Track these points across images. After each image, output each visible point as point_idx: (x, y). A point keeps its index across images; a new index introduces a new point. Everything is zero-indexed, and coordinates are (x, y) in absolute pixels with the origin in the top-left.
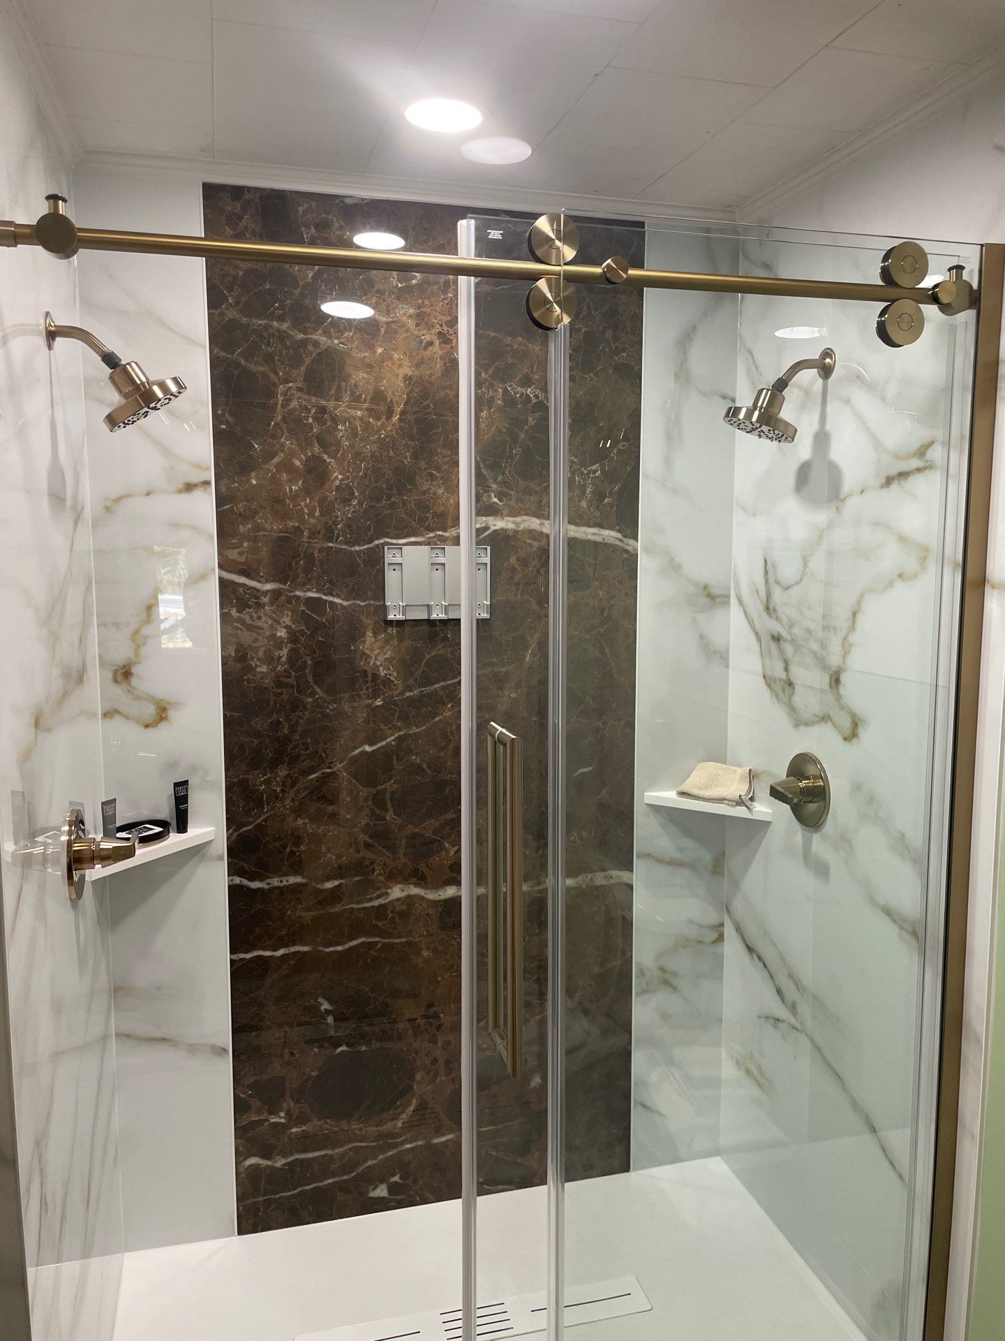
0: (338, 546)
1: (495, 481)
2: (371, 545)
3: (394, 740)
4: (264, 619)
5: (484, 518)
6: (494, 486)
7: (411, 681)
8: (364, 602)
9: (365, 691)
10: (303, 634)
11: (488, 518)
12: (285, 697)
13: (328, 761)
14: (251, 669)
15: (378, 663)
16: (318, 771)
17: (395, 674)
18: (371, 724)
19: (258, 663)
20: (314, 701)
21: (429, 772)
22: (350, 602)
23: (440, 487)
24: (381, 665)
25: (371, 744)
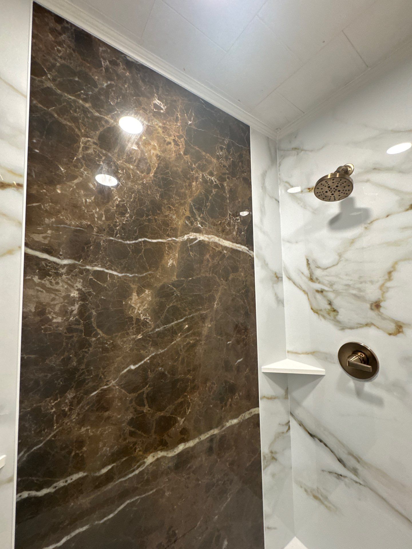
0: (116, 240)
1: (199, 216)
2: (137, 241)
3: (148, 360)
4: (61, 284)
5: (195, 234)
6: (199, 219)
7: (159, 322)
8: (132, 274)
9: (131, 330)
10: (90, 294)
11: (197, 234)
12: (75, 339)
13: (105, 380)
14: (49, 321)
15: (140, 312)
16: (98, 389)
17: (150, 318)
18: (135, 352)
19: (54, 316)
20: (97, 340)
21: (169, 376)
22: (123, 274)
23: (174, 215)
24: (141, 313)
25: (134, 365)
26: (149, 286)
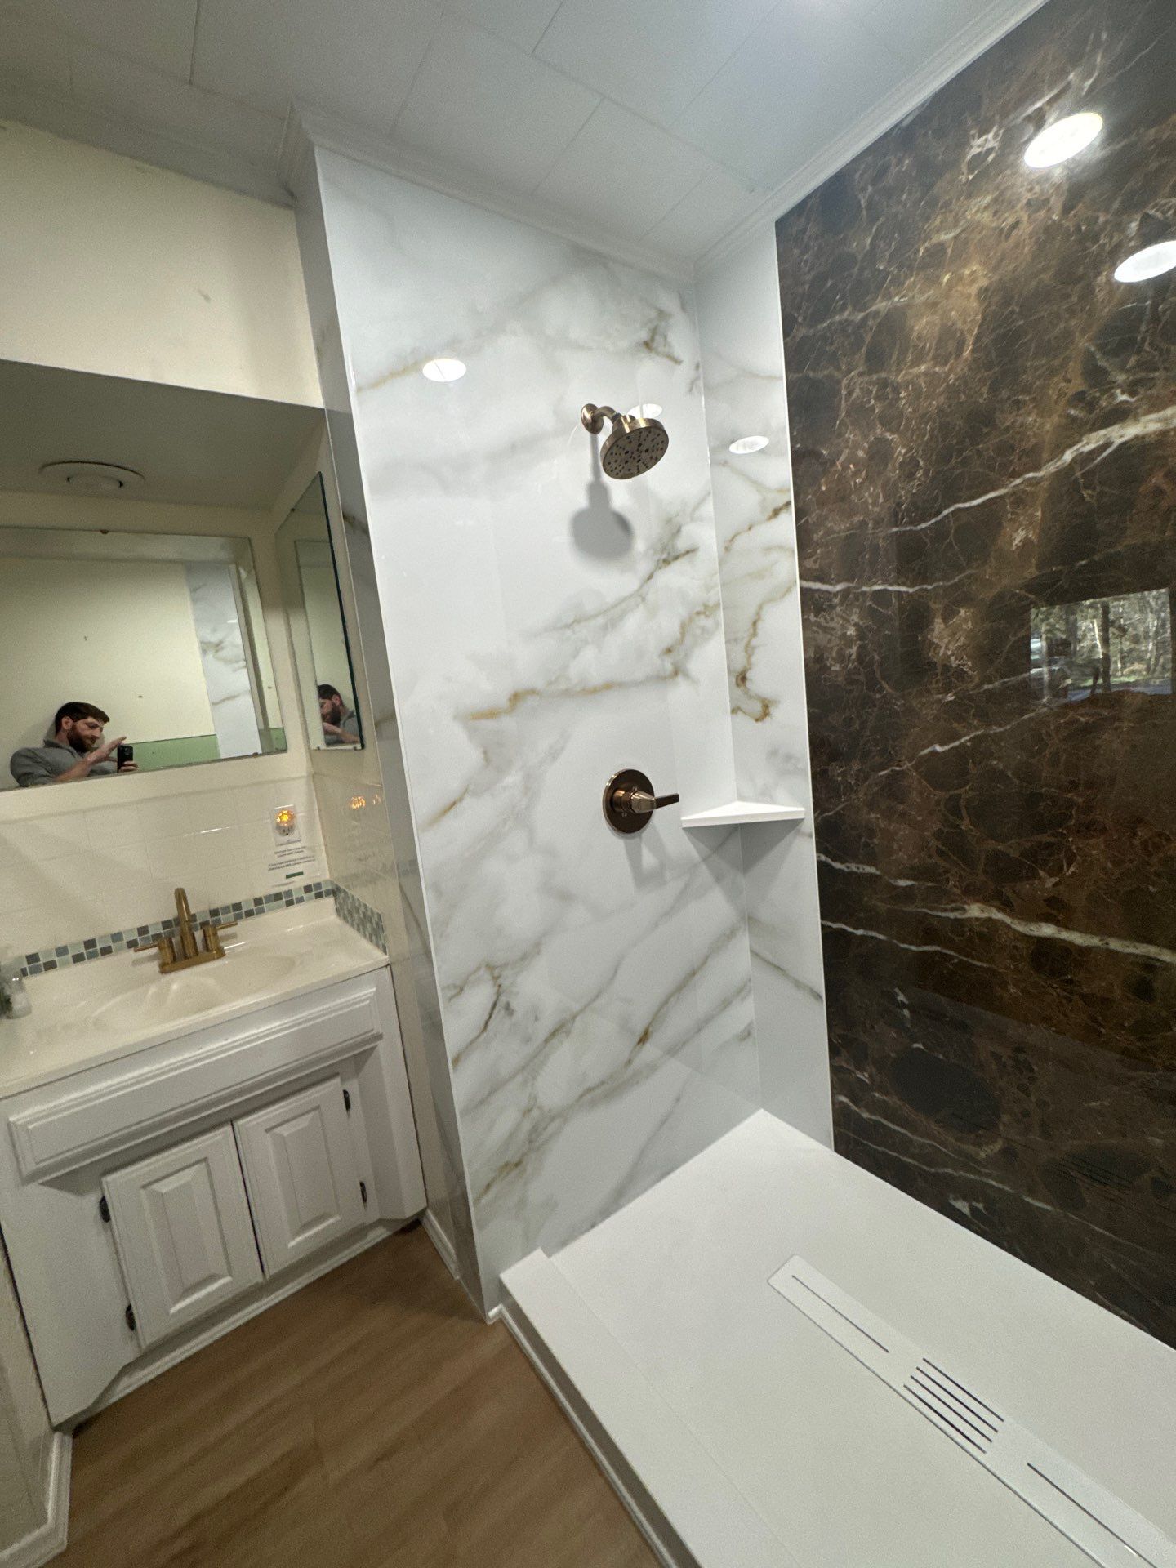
0: (903, 529)
1: (1122, 368)
2: (939, 518)
3: (970, 740)
4: (835, 620)
5: (1105, 431)
6: (1121, 378)
7: (990, 671)
8: (931, 584)
9: (934, 686)
10: (870, 629)
11: (1110, 429)
12: (856, 694)
13: (897, 759)
14: (828, 669)
16: (887, 769)
17: (970, 664)
18: (943, 723)
19: (832, 662)
20: (882, 697)
21: (1015, 780)
22: (917, 588)
23: (1030, 414)
24: (953, 655)
25: (942, 745)
26: (966, 600)
